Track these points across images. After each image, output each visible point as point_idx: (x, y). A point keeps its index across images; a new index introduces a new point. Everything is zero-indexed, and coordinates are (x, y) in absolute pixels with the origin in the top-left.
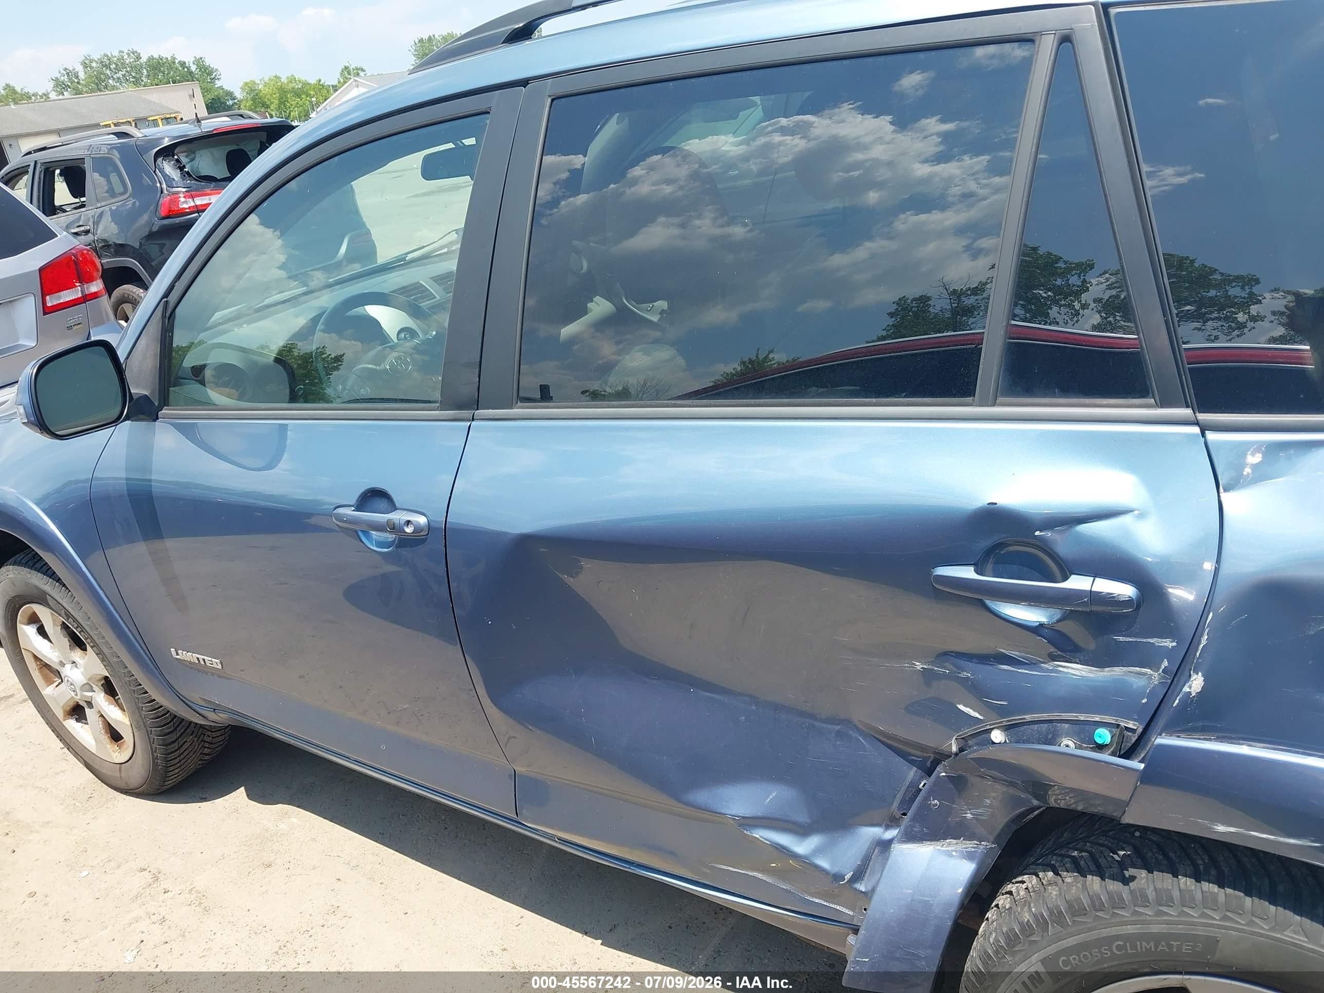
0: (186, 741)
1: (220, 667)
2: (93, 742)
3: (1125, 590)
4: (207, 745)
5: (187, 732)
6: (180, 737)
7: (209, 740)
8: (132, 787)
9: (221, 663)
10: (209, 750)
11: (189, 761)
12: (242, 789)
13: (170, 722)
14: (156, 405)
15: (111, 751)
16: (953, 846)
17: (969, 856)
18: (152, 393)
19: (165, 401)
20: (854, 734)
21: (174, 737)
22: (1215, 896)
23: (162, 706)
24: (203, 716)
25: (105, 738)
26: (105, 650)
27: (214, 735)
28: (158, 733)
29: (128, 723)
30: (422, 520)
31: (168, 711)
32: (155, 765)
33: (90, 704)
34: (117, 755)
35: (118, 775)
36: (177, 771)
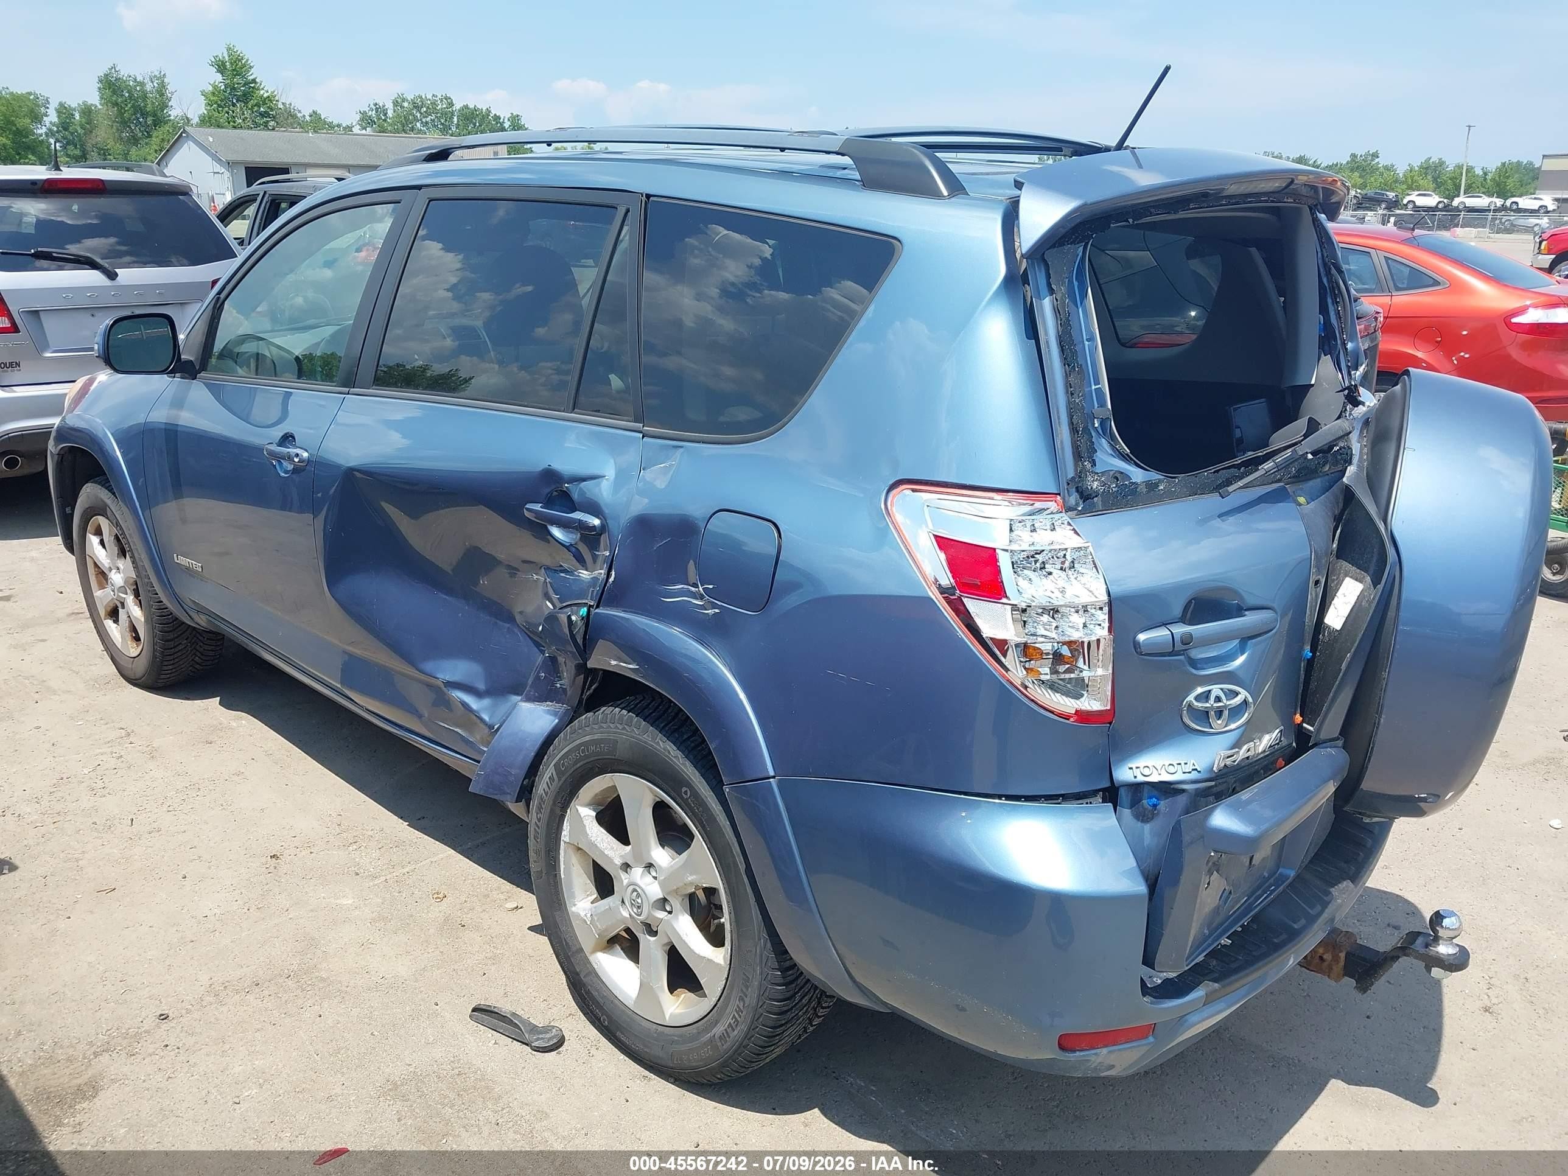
0: (181, 643)
1: (200, 570)
2: (120, 640)
3: (596, 522)
4: (198, 654)
5: (183, 635)
6: (177, 637)
7: (201, 650)
8: (138, 676)
9: (202, 567)
10: (200, 660)
11: (181, 663)
12: (218, 698)
13: (171, 623)
14: (197, 368)
15: (130, 646)
16: (549, 706)
17: (555, 714)
18: (196, 359)
19: (204, 367)
20: (516, 630)
21: (171, 636)
22: (622, 717)
23: (167, 608)
24: (190, 617)
25: (128, 636)
26: (136, 555)
27: (206, 647)
28: (160, 629)
29: (143, 620)
30: (305, 455)
31: (172, 614)
32: (154, 657)
33: (123, 604)
34: (133, 650)
35: (130, 666)
36: (171, 667)
